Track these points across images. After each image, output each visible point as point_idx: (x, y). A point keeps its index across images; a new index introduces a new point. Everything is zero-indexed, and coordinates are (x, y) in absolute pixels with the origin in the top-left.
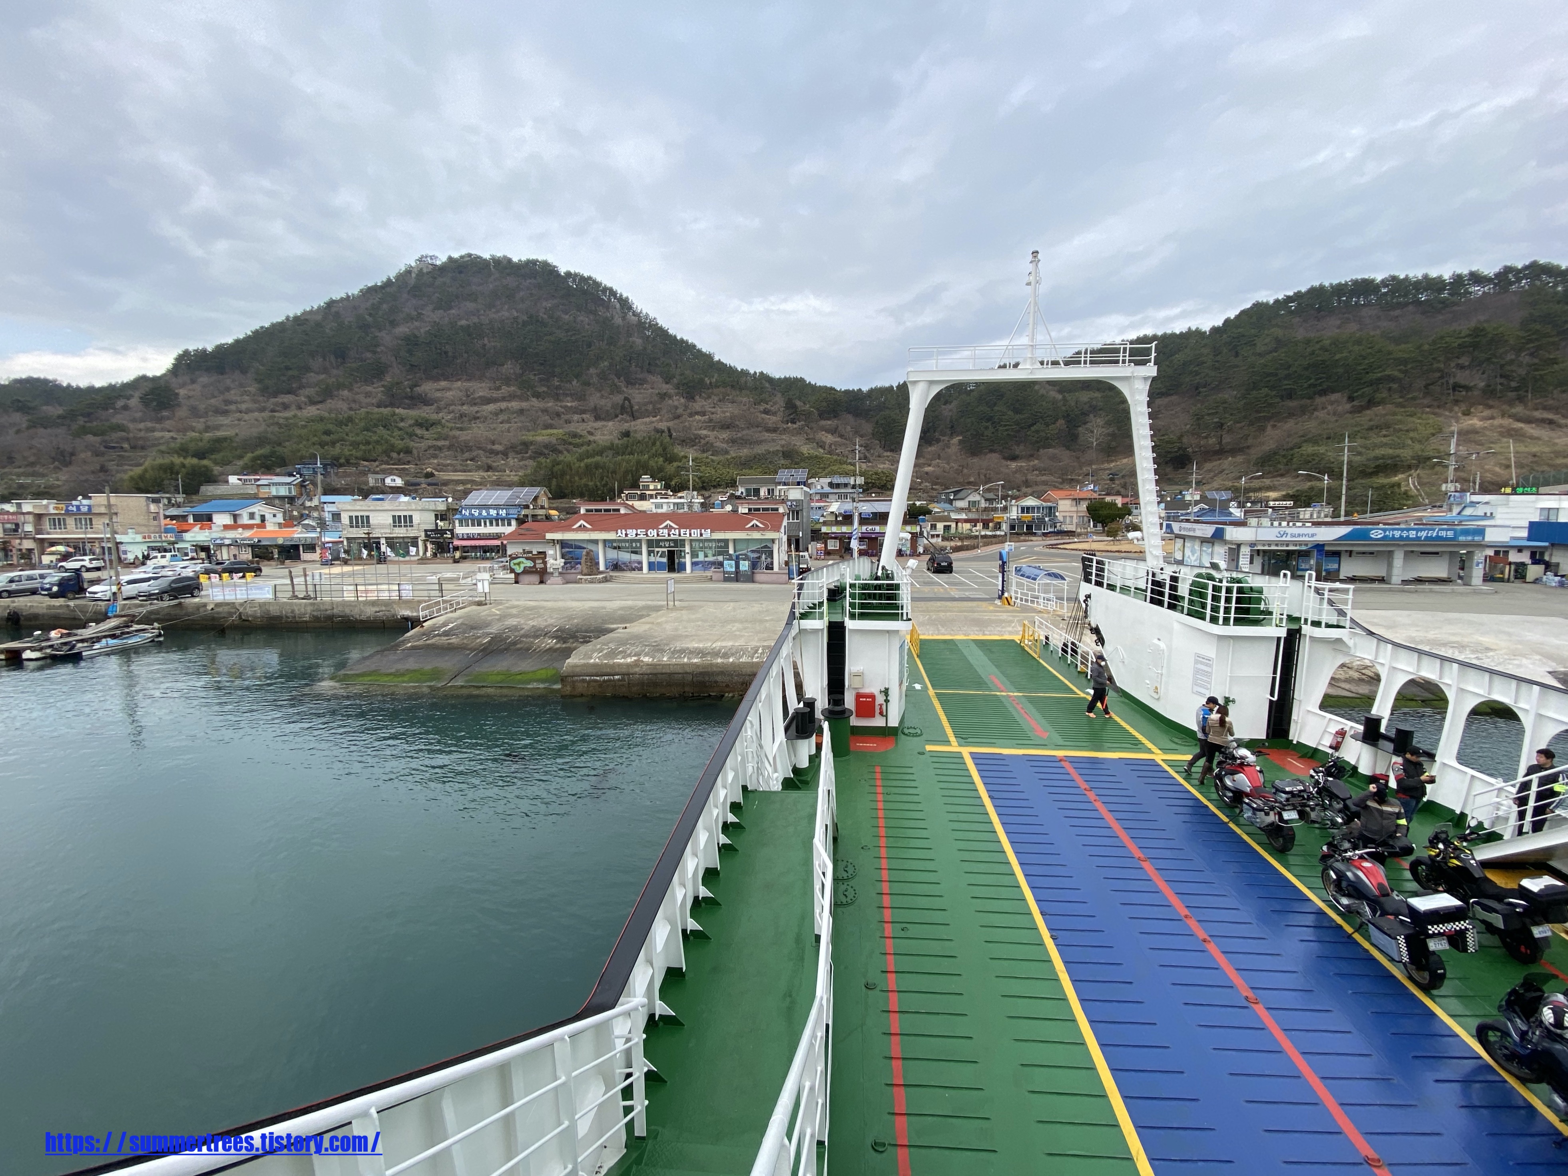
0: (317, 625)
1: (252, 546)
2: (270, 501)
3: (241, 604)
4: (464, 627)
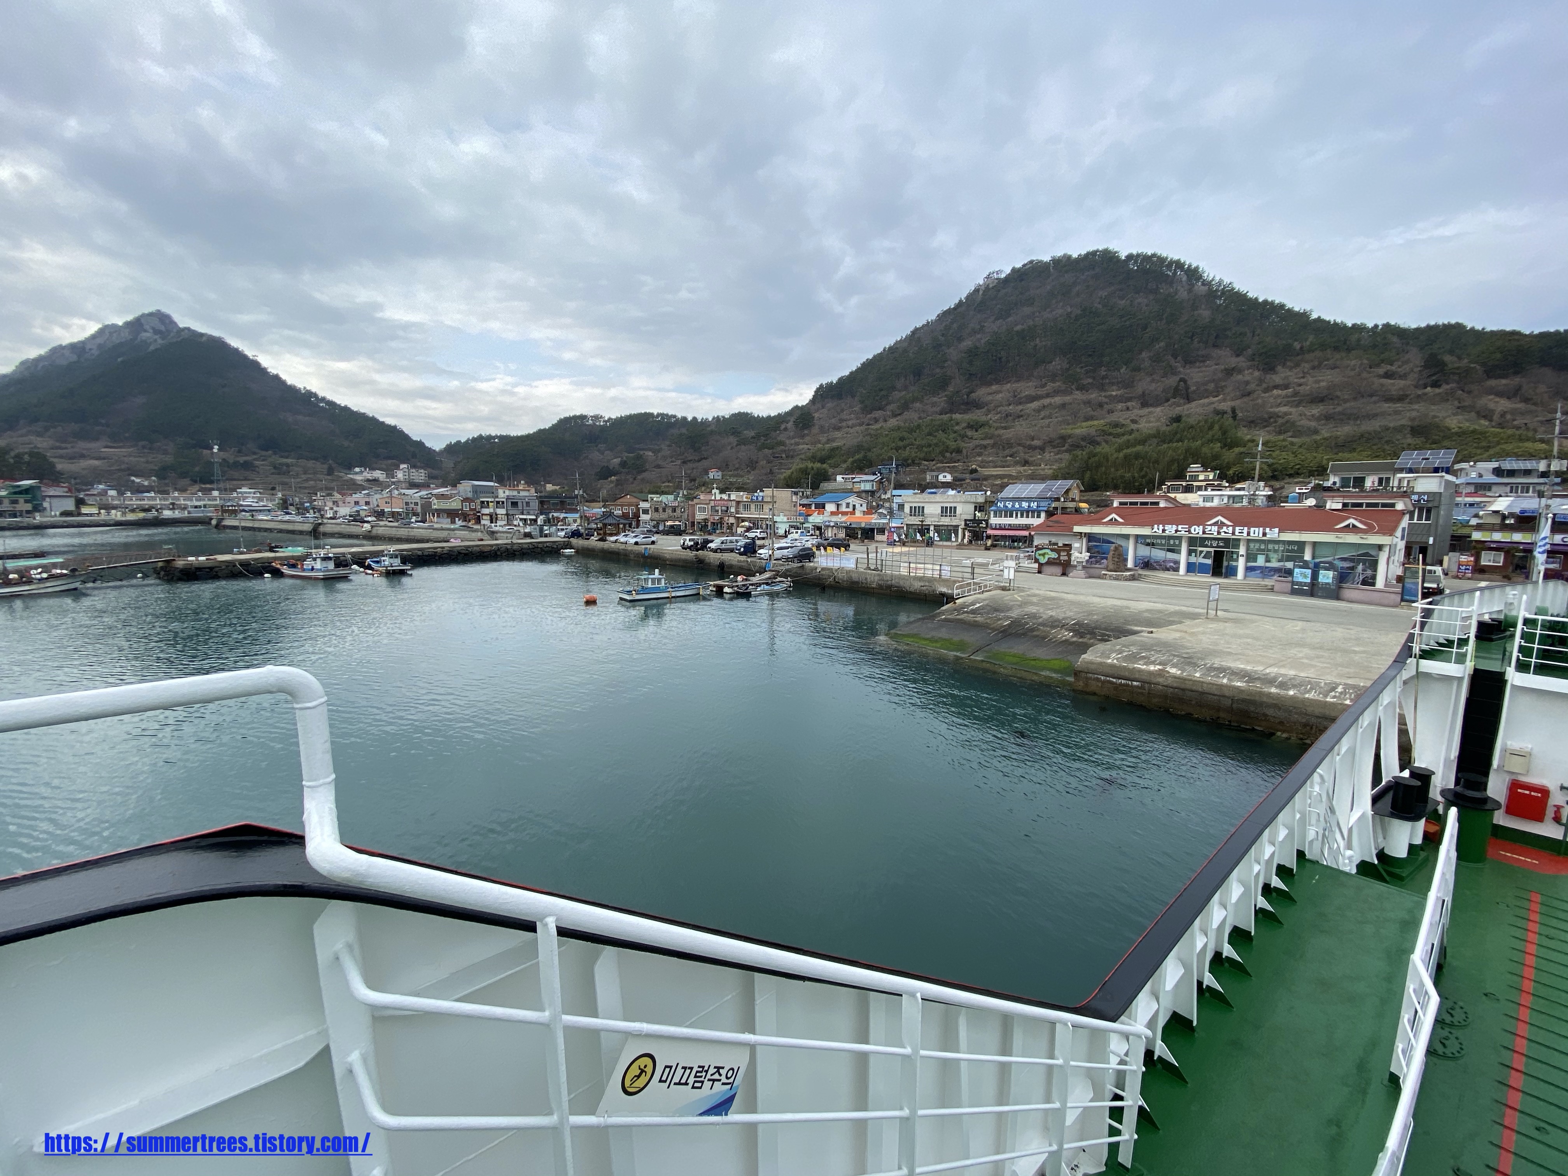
0: (882, 591)
1: (846, 528)
2: (860, 494)
3: (836, 570)
4: (989, 608)
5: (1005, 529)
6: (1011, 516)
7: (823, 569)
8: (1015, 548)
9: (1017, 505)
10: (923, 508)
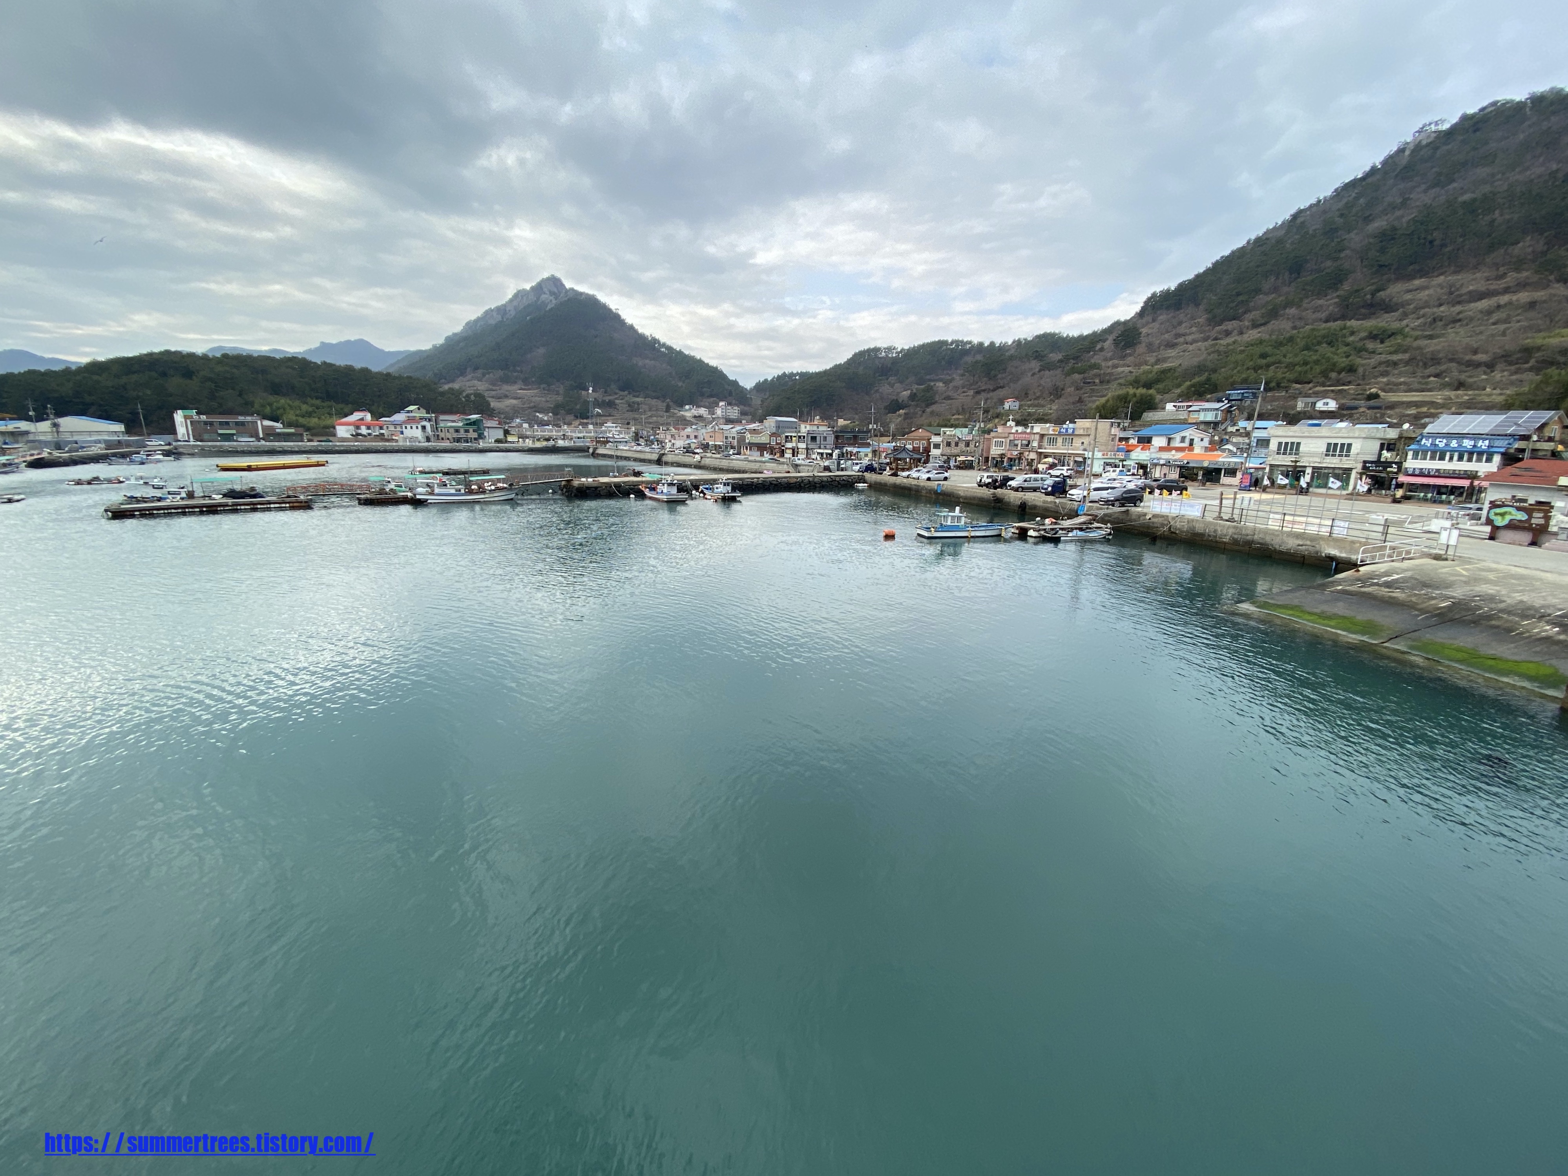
0: (1237, 548)
1: (1181, 467)
2: (1198, 424)
3: (1174, 518)
4: (1414, 582)
5: (1429, 476)
6: (1442, 458)
7: (1154, 516)
8: (1441, 502)
9: (1454, 444)
10: (1299, 444)
